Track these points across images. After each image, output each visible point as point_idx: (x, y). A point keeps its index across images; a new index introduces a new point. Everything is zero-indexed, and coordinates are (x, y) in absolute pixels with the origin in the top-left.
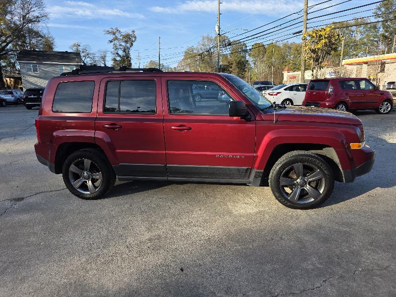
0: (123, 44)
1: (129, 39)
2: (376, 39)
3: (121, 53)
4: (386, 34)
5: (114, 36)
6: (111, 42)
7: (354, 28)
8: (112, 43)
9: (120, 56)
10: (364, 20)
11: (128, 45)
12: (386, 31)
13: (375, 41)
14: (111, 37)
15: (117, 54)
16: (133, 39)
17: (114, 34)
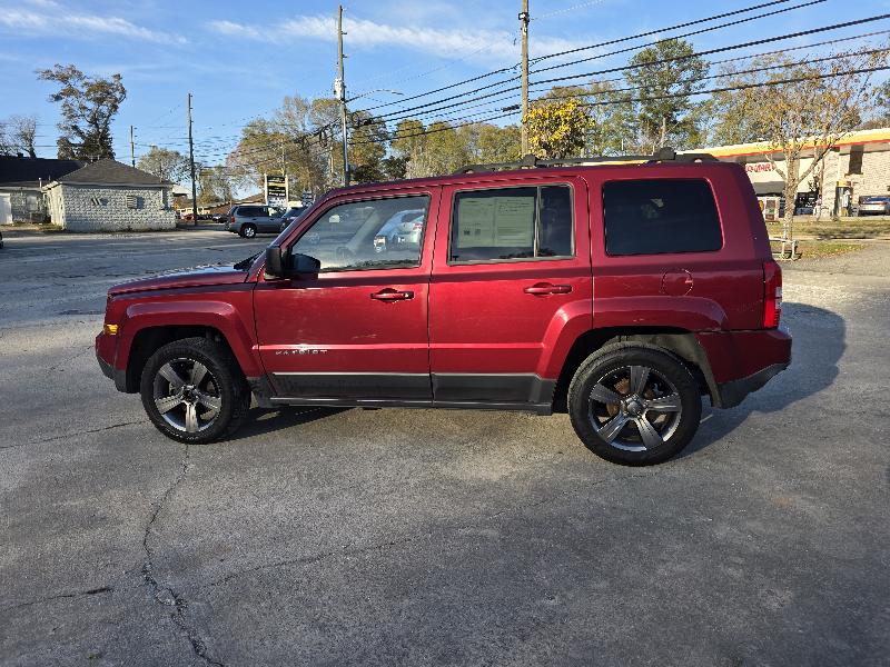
0: (90, 105)
1: (107, 94)
2: (631, 124)
3: (84, 125)
4: (649, 115)
5: (65, 87)
6: (57, 98)
7: (593, 99)
8: (62, 102)
9: (80, 134)
10: (610, 86)
11: (104, 109)
12: (648, 110)
13: (631, 127)
14: (58, 87)
15: (75, 128)
16: (118, 95)
17: (64, 79)
